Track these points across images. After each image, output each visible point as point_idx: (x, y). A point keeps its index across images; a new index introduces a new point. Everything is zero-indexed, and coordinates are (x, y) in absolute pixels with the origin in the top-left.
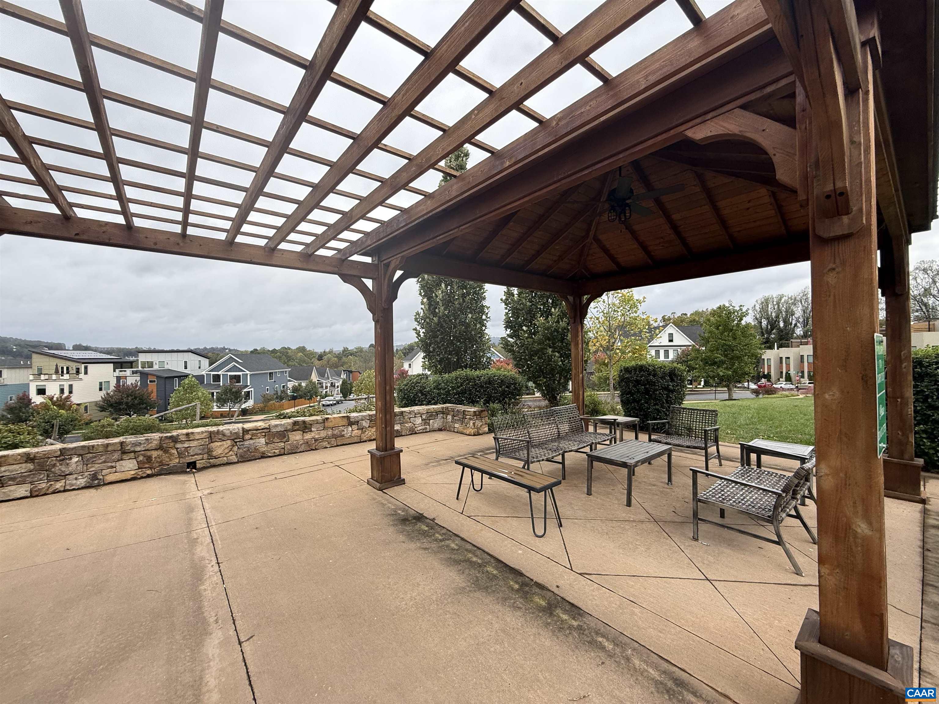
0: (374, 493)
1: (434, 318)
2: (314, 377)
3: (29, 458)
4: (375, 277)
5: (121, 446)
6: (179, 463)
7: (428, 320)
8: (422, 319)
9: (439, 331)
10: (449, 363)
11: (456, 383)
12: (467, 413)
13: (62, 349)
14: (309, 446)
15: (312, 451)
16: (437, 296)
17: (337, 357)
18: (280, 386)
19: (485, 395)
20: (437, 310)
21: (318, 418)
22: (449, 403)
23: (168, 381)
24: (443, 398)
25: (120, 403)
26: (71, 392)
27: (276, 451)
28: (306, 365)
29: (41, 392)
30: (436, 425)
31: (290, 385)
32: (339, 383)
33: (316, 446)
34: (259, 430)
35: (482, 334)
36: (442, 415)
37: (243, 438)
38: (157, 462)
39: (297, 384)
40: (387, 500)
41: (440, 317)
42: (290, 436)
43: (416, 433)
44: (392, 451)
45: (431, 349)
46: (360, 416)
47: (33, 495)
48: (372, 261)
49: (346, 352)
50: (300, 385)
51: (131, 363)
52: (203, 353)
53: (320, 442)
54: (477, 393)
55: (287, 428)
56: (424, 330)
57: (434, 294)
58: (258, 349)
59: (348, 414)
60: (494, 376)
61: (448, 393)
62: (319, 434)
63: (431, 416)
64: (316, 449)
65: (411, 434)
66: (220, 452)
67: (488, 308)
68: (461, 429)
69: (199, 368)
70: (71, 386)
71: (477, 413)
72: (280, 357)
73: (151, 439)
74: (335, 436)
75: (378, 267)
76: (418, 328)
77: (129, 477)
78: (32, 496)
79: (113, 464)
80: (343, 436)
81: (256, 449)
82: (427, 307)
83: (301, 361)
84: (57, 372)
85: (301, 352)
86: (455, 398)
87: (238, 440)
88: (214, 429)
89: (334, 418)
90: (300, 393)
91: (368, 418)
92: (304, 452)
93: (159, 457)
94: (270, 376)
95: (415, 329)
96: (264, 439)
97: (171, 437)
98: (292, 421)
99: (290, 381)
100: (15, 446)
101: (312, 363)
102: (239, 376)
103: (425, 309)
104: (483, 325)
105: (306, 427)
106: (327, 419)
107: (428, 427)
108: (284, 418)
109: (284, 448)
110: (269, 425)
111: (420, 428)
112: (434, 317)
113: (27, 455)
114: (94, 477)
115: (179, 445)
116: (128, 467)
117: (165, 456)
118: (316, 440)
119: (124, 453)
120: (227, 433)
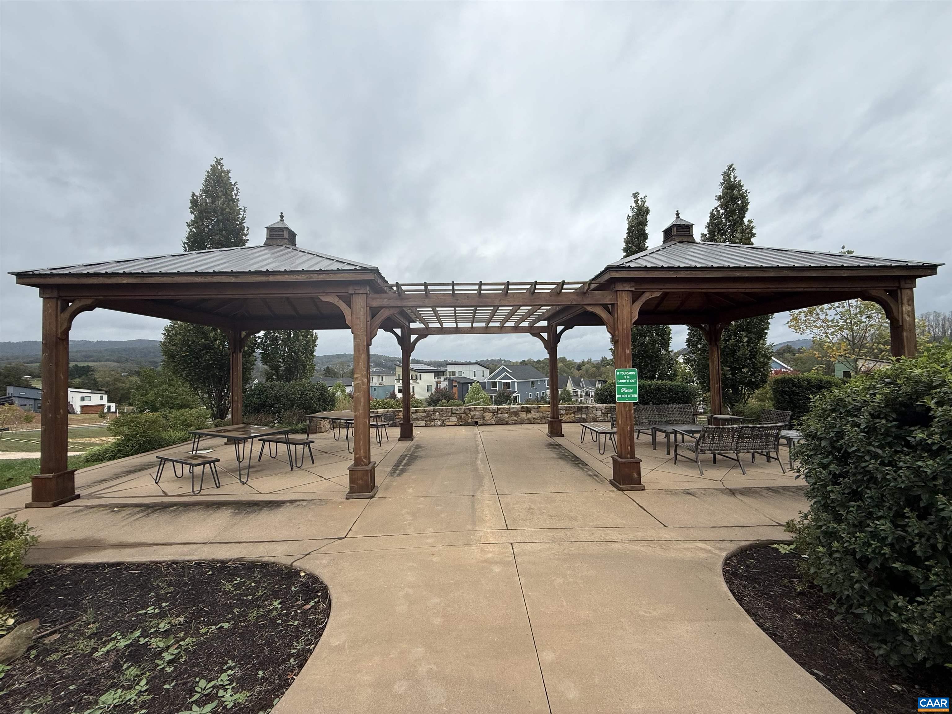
2: (570, 386)
3: (425, 411)
5: (451, 410)
6: (472, 421)
14: (530, 421)
15: (531, 424)
17: (595, 367)
18: (540, 393)
21: (536, 406)
23: (464, 386)
25: (438, 399)
26: (414, 392)
27: (513, 422)
29: (400, 390)
34: (505, 409)
37: (497, 413)
38: (464, 419)
42: (520, 414)
47: (427, 425)
49: (602, 363)
51: (443, 372)
52: (486, 364)
55: (518, 410)
58: (526, 360)
62: (534, 415)
64: (534, 424)
66: (488, 418)
69: (483, 376)
70: (413, 388)
72: (543, 367)
73: (462, 409)
77: (454, 424)
79: (449, 418)
81: (504, 419)
87: (495, 414)
89: (544, 406)
92: (527, 424)
93: (464, 417)
94: (533, 383)
96: (507, 414)
97: (468, 409)
98: (521, 406)
101: (572, 373)
102: (510, 383)
105: (528, 410)
106: (540, 407)
109: (517, 421)
113: (424, 409)
114: (443, 422)
115: (471, 413)
116: (454, 419)
117: (466, 417)
118: (534, 418)
119: (452, 413)
120: (491, 409)
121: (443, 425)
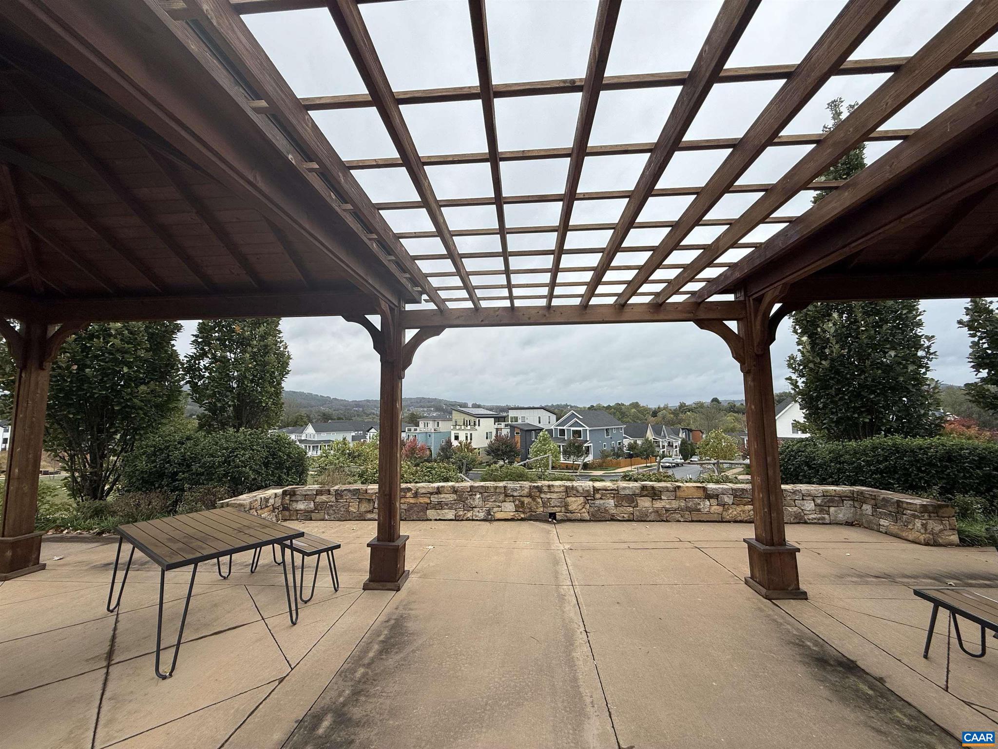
0: (760, 600)
1: (823, 362)
2: (650, 435)
3: (455, 491)
4: (741, 316)
5: (505, 489)
6: (543, 512)
7: (811, 365)
8: (799, 365)
9: (832, 379)
10: (856, 425)
11: (873, 456)
12: (905, 505)
13: (466, 407)
14: (660, 515)
15: (663, 523)
16: (824, 331)
17: (672, 413)
18: (616, 442)
19: (941, 479)
20: (827, 351)
21: (668, 485)
22: (862, 485)
23: (527, 433)
24: (849, 476)
25: (498, 450)
26: (471, 439)
27: (625, 516)
28: (640, 422)
29: (457, 438)
30: (841, 515)
31: (626, 442)
32: (678, 443)
33: (667, 517)
34: (608, 490)
35: (920, 380)
36: (851, 502)
37: (594, 497)
38: (528, 508)
39: (632, 442)
40: (783, 618)
41: (832, 360)
42: (639, 501)
43: (806, 523)
44: (782, 548)
45: (821, 406)
46: (719, 488)
47: (457, 519)
48: (736, 297)
49: (683, 408)
50: (635, 442)
51: (504, 417)
52: (551, 409)
53: (672, 513)
54: (921, 475)
55: (635, 491)
56: (803, 379)
57: (819, 329)
58: (595, 405)
59: (704, 485)
60: (961, 449)
61: (859, 469)
62: (670, 503)
63: (832, 501)
64: (667, 521)
65: (798, 523)
66: (575, 508)
67: (929, 338)
68: (894, 529)
69: (549, 423)
70: (471, 434)
71: (930, 508)
72: (614, 413)
73: (524, 487)
74: (690, 510)
75: (746, 304)
76: (794, 377)
77: (510, 517)
78: (455, 520)
79: (500, 504)
80: (699, 510)
81: (606, 511)
82: (808, 347)
83: (635, 418)
84: (464, 424)
85: (634, 407)
86: (874, 479)
87: (590, 498)
88: (568, 484)
89: (687, 487)
90: (636, 451)
91: (730, 492)
92: (653, 521)
93: (529, 503)
94: (607, 431)
95: (789, 379)
96: (612, 501)
97: (537, 487)
98: (640, 485)
99: (626, 438)
100: (446, 480)
101: (646, 420)
102: (580, 431)
103: (805, 350)
104: (921, 366)
105: (655, 494)
106: (679, 487)
107: (826, 516)
108: (629, 480)
109: (633, 514)
110: (618, 487)
111: (813, 516)
112: (821, 360)
113: (453, 487)
114: (489, 512)
115: (543, 496)
116: (509, 508)
117: (533, 503)
118: (667, 510)
119: (506, 496)
120: (580, 489)
121: (489, 518)
